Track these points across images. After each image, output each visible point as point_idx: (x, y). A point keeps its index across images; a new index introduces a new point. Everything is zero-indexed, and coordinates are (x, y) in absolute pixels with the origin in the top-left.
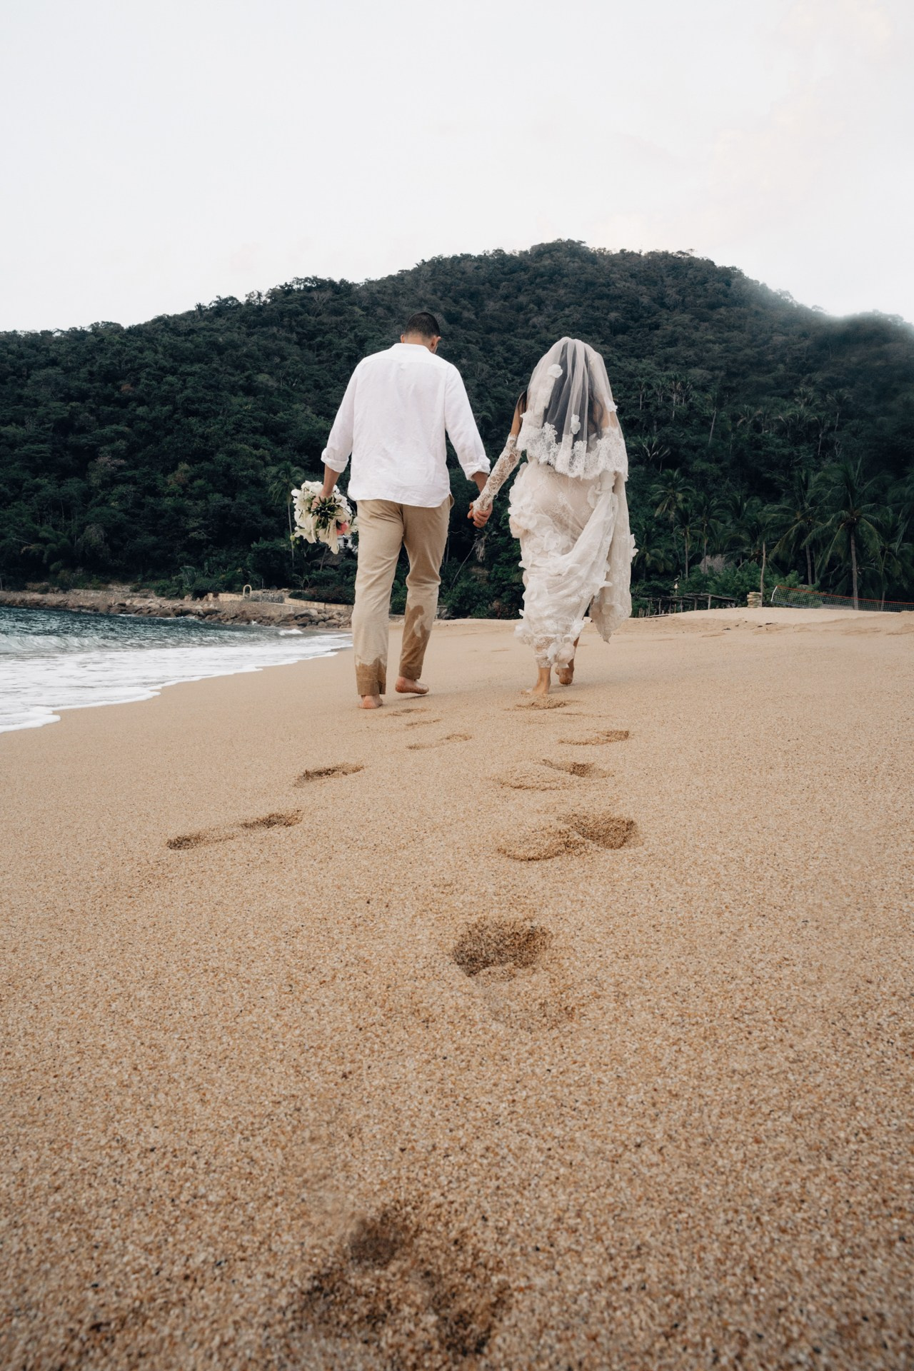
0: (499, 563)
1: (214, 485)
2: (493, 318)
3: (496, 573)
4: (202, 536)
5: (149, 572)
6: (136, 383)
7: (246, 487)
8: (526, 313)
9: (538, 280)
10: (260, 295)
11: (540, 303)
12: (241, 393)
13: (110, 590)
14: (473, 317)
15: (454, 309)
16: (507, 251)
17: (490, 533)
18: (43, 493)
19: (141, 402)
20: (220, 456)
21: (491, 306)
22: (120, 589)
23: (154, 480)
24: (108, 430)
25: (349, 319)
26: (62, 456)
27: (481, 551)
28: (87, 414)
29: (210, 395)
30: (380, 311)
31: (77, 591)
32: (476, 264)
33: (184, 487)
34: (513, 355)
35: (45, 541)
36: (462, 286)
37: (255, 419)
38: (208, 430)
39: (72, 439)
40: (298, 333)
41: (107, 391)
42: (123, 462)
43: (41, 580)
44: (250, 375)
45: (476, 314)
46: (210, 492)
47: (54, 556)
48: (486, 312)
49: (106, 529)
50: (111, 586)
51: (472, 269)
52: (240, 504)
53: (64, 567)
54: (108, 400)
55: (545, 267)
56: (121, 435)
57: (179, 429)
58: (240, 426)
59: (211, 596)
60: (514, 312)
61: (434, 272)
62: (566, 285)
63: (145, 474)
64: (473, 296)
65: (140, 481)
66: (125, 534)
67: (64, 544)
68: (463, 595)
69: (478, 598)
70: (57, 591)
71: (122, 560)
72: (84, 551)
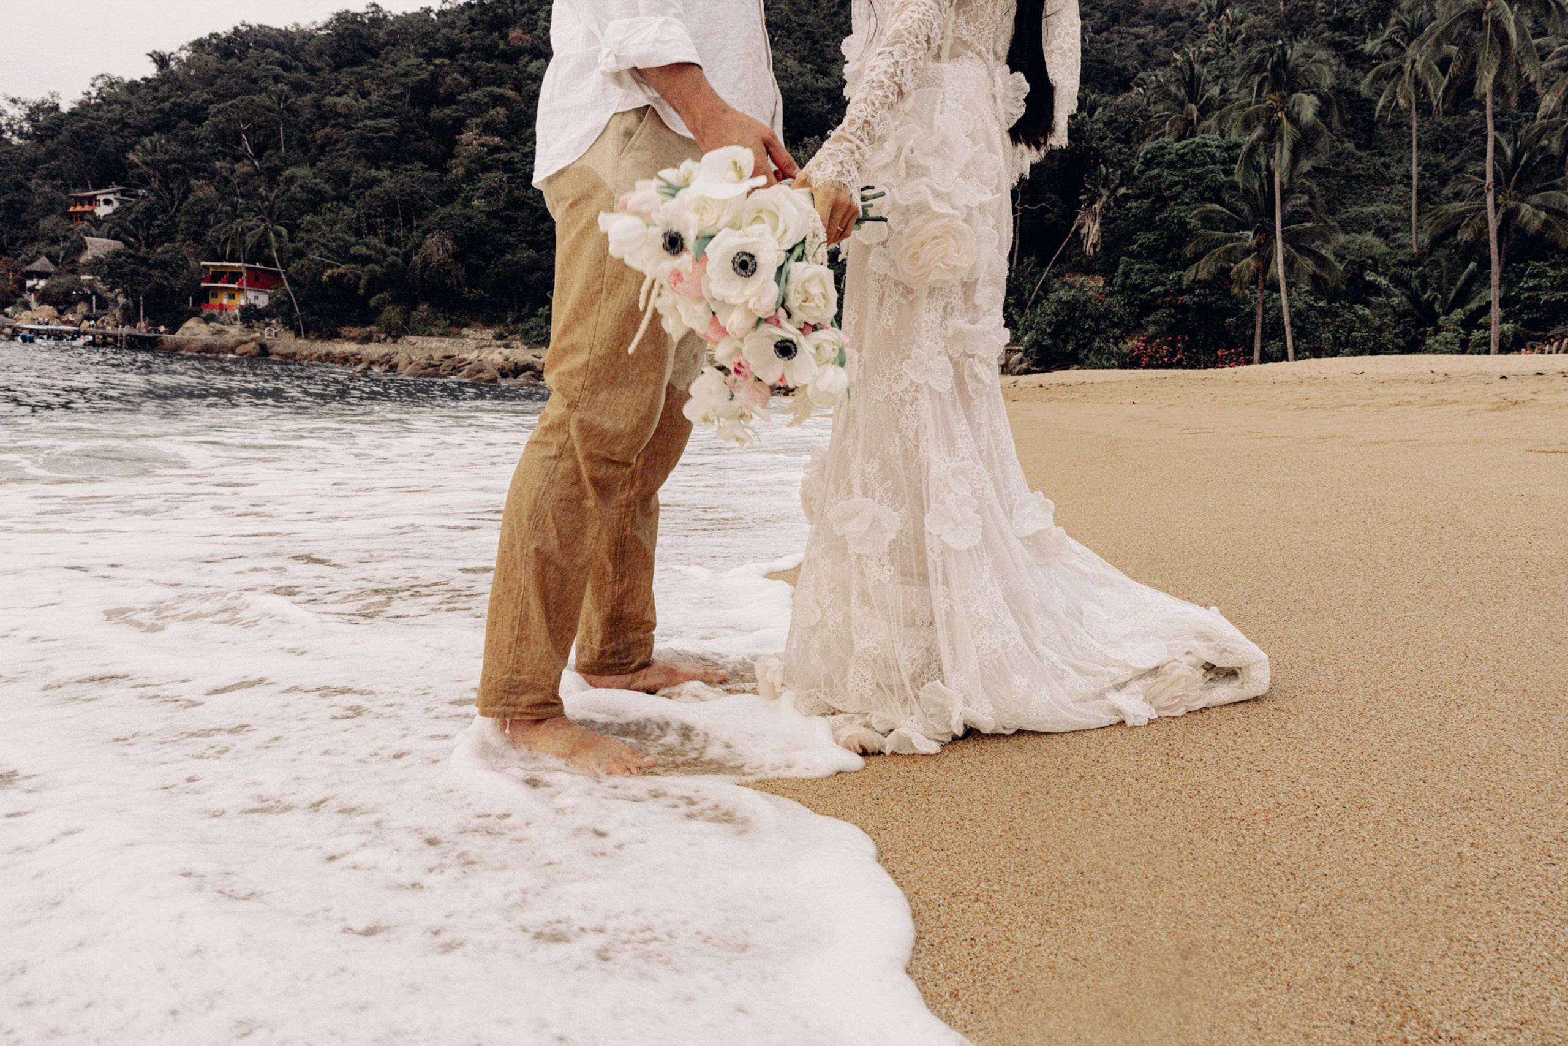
0: (1131, 255)
3: (1127, 275)
5: (527, 310)
6: (531, 28)
13: (463, 337)
17: (1114, 191)
18: (376, 189)
19: (536, 53)
22: (478, 335)
24: (479, 94)
26: (419, 139)
27: (1092, 231)
28: (456, 75)
31: (413, 339)
35: (365, 260)
39: (436, 114)
41: (488, 41)
42: (497, 140)
43: (364, 324)
47: (375, 284)
49: (456, 240)
50: (465, 331)
53: (395, 301)
54: (489, 53)
56: (498, 100)
63: (526, 156)
65: (519, 166)
66: (489, 247)
67: (393, 265)
68: (1061, 318)
69: (1097, 324)
70: (385, 340)
71: (484, 289)
72: (422, 275)
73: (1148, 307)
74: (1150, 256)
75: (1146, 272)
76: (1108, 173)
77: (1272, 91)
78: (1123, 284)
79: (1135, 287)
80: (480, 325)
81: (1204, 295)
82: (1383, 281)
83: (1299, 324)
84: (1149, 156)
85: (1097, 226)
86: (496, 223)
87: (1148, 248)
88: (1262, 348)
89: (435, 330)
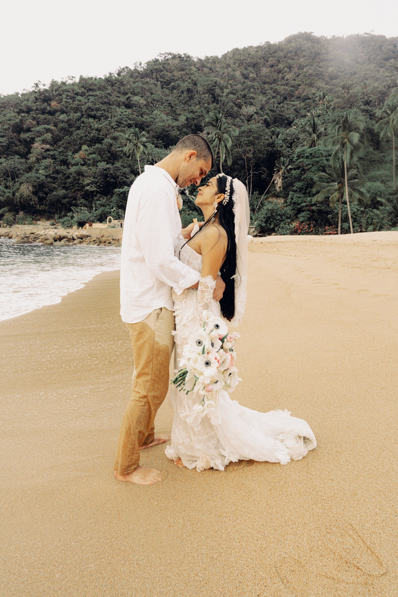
1: (102, 158)
2: (265, 77)
4: (94, 189)
5: (63, 214)
6: (60, 101)
7: (121, 158)
8: (283, 73)
9: (289, 55)
10: (140, 64)
11: (290, 67)
12: (124, 107)
13: (38, 225)
14: (255, 76)
15: (245, 72)
16: (272, 42)
17: (287, 167)
19: (63, 112)
20: (108, 140)
21: (265, 71)
22: (44, 224)
23: (66, 156)
24: (40, 128)
25: (188, 73)
26: (16, 146)
27: (278, 181)
28: (30, 120)
29: (105, 107)
30: (206, 70)
32: (256, 50)
33: (84, 160)
34: (277, 94)
36: (249, 60)
37: (130, 119)
38: (101, 126)
39: (23, 136)
40: (161, 82)
41: (43, 107)
42: (48, 146)
44: (129, 97)
45: (257, 75)
46: (100, 161)
48: (262, 73)
49: (34, 186)
50: (38, 222)
51: (254, 52)
52: (116, 167)
53: (10, 211)
54: (43, 112)
55: (292, 47)
56: (48, 130)
57: (83, 126)
58: (120, 123)
59: (87, 225)
60: (276, 74)
61: (234, 54)
62: (304, 56)
63: (60, 152)
64: (254, 65)
65: (57, 157)
66: (47, 189)
67: (8, 197)
68: (268, 216)
69: (281, 218)
70: (6, 226)
71: (46, 205)
72: (20, 201)
73: (300, 211)
74: (300, 191)
75: (299, 198)
76: (284, 161)
77: (343, 131)
78: (291, 202)
79: (295, 203)
80: (45, 220)
81: (320, 206)
82: (383, 201)
83: (354, 217)
84: (299, 154)
85: (281, 180)
86: (49, 180)
87: (300, 188)
88: (341, 226)
89: (26, 222)
